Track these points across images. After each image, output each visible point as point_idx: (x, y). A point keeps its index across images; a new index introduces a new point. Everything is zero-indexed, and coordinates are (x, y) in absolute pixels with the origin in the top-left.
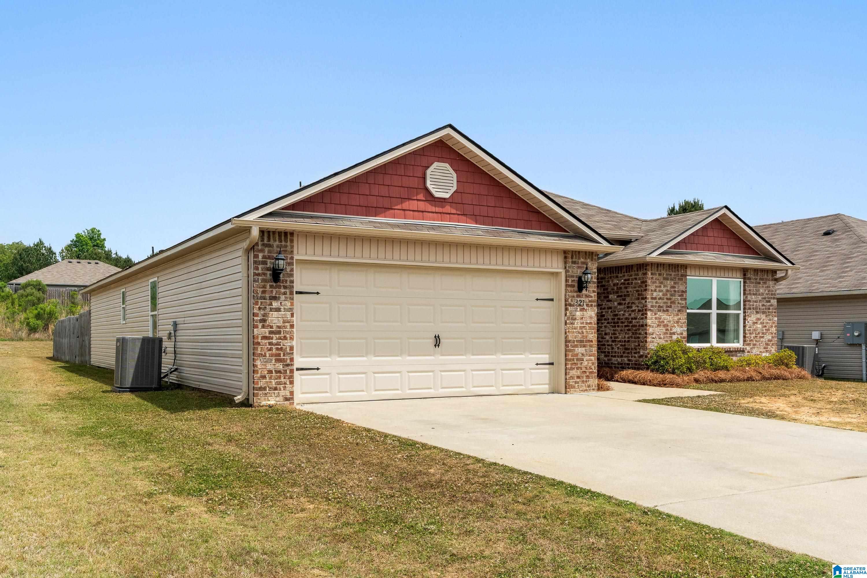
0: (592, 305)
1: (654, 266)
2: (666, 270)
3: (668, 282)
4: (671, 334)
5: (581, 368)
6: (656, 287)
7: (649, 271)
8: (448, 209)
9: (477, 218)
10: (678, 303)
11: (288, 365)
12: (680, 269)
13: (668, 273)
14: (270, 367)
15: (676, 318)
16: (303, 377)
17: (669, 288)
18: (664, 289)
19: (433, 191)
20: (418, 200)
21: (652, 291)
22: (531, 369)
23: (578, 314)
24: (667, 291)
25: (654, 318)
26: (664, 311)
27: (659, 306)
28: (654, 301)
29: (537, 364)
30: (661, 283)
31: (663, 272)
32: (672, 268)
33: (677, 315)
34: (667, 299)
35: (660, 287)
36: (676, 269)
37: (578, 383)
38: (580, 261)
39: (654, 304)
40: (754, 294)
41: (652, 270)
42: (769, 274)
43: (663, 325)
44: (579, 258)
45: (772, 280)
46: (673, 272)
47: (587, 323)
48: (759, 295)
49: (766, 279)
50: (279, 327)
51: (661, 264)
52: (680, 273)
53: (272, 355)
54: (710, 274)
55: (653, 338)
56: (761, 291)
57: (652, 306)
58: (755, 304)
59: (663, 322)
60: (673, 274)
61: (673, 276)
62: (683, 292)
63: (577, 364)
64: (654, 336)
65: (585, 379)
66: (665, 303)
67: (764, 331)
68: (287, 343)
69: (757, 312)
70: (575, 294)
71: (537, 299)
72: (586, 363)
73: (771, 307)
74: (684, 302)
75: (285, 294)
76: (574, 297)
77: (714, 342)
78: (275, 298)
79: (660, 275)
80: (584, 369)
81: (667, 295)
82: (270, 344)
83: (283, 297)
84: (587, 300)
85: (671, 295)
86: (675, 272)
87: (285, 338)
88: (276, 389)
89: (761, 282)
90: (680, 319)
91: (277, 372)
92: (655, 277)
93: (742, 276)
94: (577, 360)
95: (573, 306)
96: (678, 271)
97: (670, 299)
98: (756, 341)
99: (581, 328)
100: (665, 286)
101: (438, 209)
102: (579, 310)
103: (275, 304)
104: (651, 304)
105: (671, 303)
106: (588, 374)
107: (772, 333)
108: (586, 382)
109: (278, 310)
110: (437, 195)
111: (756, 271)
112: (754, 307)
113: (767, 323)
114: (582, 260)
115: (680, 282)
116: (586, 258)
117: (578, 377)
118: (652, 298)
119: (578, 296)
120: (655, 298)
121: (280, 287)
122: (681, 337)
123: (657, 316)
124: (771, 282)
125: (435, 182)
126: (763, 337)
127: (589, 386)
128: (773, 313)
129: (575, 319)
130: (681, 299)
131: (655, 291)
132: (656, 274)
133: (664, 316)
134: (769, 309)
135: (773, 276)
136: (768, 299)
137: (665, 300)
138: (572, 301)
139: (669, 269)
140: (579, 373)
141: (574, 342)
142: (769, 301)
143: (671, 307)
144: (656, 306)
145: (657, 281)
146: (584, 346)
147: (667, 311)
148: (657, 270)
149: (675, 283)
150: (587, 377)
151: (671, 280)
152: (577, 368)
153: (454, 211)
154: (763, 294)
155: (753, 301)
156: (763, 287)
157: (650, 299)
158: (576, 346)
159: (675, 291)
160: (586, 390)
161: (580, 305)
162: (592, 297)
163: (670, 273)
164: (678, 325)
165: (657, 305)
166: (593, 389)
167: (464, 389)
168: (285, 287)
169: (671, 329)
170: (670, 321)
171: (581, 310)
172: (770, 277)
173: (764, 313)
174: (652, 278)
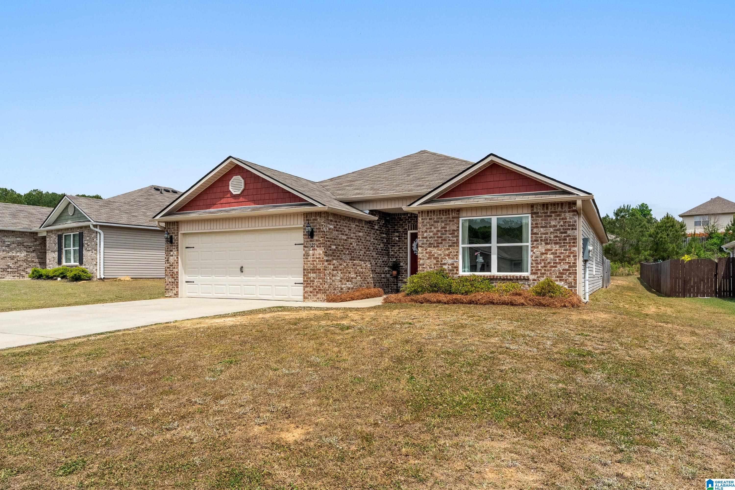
0: (320, 247)
1: (425, 214)
2: (437, 215)
3: (439, 224)
4: (441, 264)
5: (313, 287)
6: (427, 229)
7: (420, 217)
8: (241, 199)
9: (255, 202)
10: (449, 240)
11: (175, 280)
12: (450, 213)
13: (438, 217)
14: (170, 280)
15: (447, 252)
16: (189, 285)
17: (439, 229)
18: (435, 230)
19: (232, 191)
20: (228, 197)
21: (422, 232)
22: (292, 286)
23: (311, 252)
24: (438, 231)
25: (425, 253)
26: (434, 247)
27: (430, 244)
28: (425, 240)
29: (295, 283)
30: (432, 225)
31: (433, 217)
32: (443, 213)
33: (448, 249)
34: (438, 237)
35: (431, 228)
36: (447, 213)
37: (311, 296)
38: (312, 219)
39: (425, 242)
40: (542, 227)
41: (422, 216)
42: (564, 206)
43: (434, 258)
44: (311, 217)
45: (569, 212)
46: (443, 215)
47: (317, 258)
48: (550, 227)
49: (561, 212)
50: (172, 263)
51: (431, 211)
52: (451, 216)
53: (170, 275)
54: (490, 214)
55: (424, 268)
56: (553, 223)
57: (423, 244)
58: (544, 236)
59: (434, 255)
60: (444, 217)
61: (443, 219)
62: (454, 230)
63: (310, 284)
64: (425, 266)
65: (315, 294)
66: (435, 240)
67: (558, 261)
68: (175, 270)
69: (546, 244)
70: (309, 240)
71: (296, 244)
72: (316, 283)
73: (568, 238)
74: (455, 239)
75: (174, 249)
76: (308, 241)
77: (494, 272)
78: (171, 251)
79: (430, 219)
80: (315, 288)
81: (437, 234)
82: (170, 270)
83: (174, 250)
84: (317, 243)
85: (442, 234)
86: (446, 215)
87: (174, 268)
88: (172, 290)
89: (553, 215)
90: (451, 252)
91: (172, 282)
92: (425, 221)
93: (530, 212)
94: (310, 281)
95: (307, 247)
96: (449, 214)
97: (441, 237)
98: (545, 270)
99: (313, 261)
100: (435, 228)
101: (236, 201)
102: (311, 249)
103: (172, 253)
104: (421, 242)
105: (442, 240)
106: (317, 290)
107: (570, 263)
108: (316, 295)
109: (172, 256)
110: (234, 193)
111: (545, 205)
112: (543, 238)
113: (562, 253)
114: (313, 218)
115: (451, 223)
116: (316, 216)
117: (311, 292)
118: (423, 238)
119: (311, 241)
120: (426, 238)
121: (172, 246)
122: (452, 267)
123: (428, 251)
124: (567, 214)
125: (234, 186)
126: (555, 267)
127: (318, 298)
128: (572, 244)
129: (309, 256)
130: (452, 237)
131: (426, 232)
132: (426, 219)
133: (434, 251)
134: (566, 240)
135: (569, 208)
136: (563, 230)
137: (436, 238)
138: (307, 244)
139: (440, 214)
140: (311, 289)
141: (308, 270)
142: (566, 233)
143: (441, 243)
144: (426, 244)
145: (428, 225)
146: (315, 273)
147: (438, 246)
148: (428, 216)
149: (445, 224)
150: (317, 292)
151: (442, 222)
152: (310, 287)
153: (244, 200)
154: (555, 226)
155: (542, 234)
156: (556, 219)
157: (421, 238)
158: (310, 273)
159: (446, 231)
160: (316, 301)
161: (312, 247)
162: (320, 241)
163: (441, 217)
164: (449, 258)
165: (428, 242)
166: (321, 301)
167: (255, 296)
168: (175, 246)
169: (442, 261)
170: (441, 255)
171: (313, 250)
172: (567, 209)
173: (556, 243)
174: (423, 222)
